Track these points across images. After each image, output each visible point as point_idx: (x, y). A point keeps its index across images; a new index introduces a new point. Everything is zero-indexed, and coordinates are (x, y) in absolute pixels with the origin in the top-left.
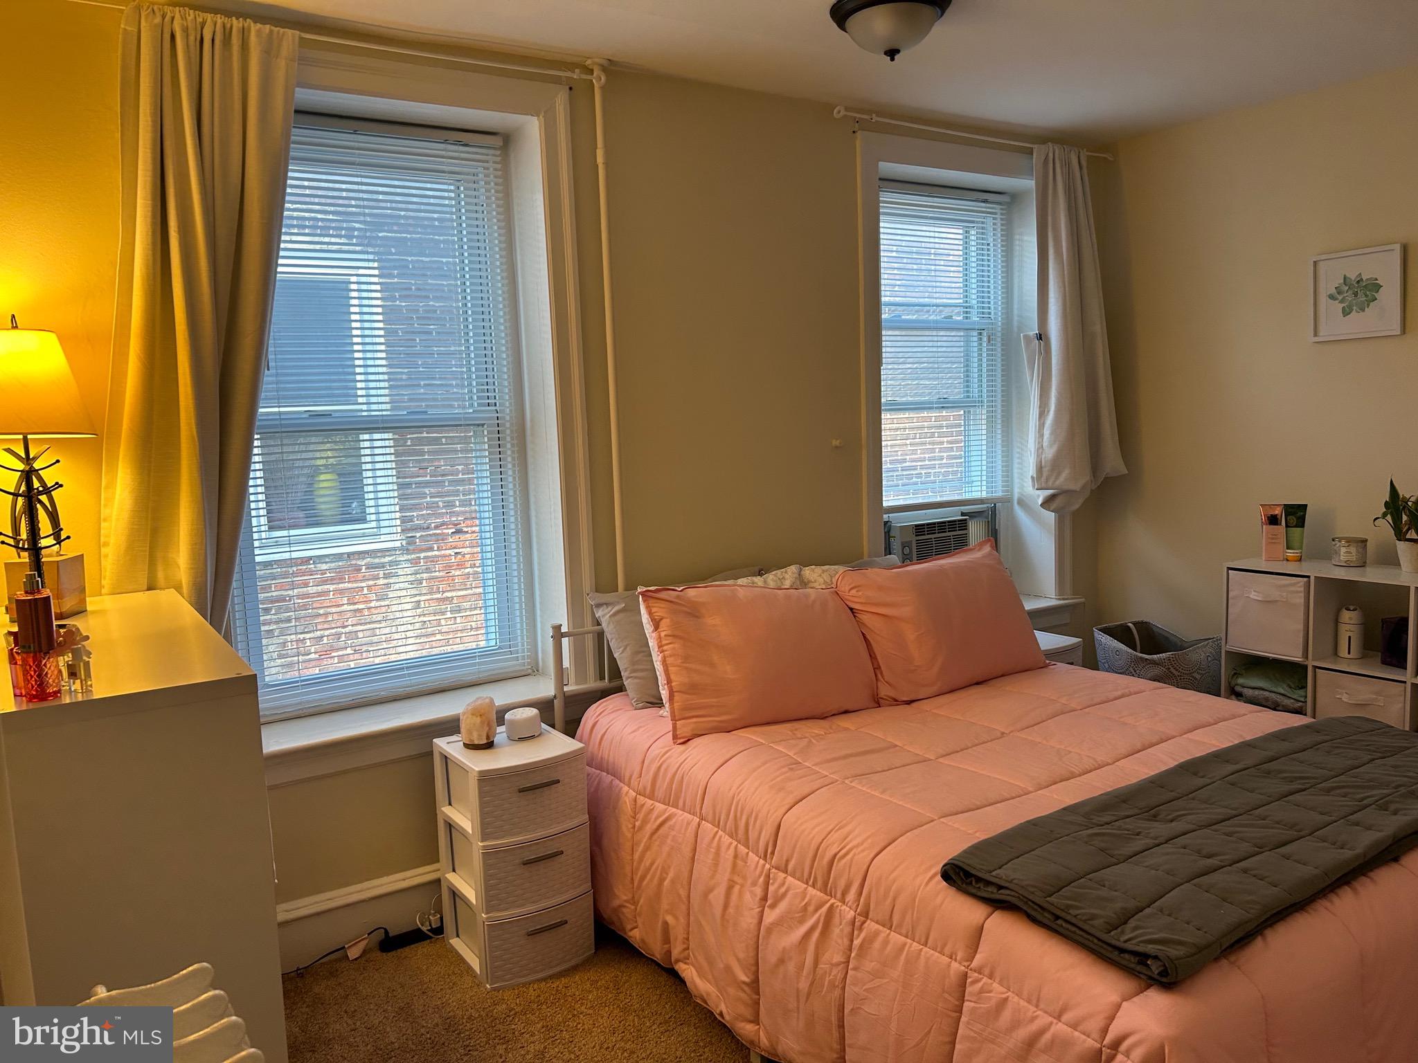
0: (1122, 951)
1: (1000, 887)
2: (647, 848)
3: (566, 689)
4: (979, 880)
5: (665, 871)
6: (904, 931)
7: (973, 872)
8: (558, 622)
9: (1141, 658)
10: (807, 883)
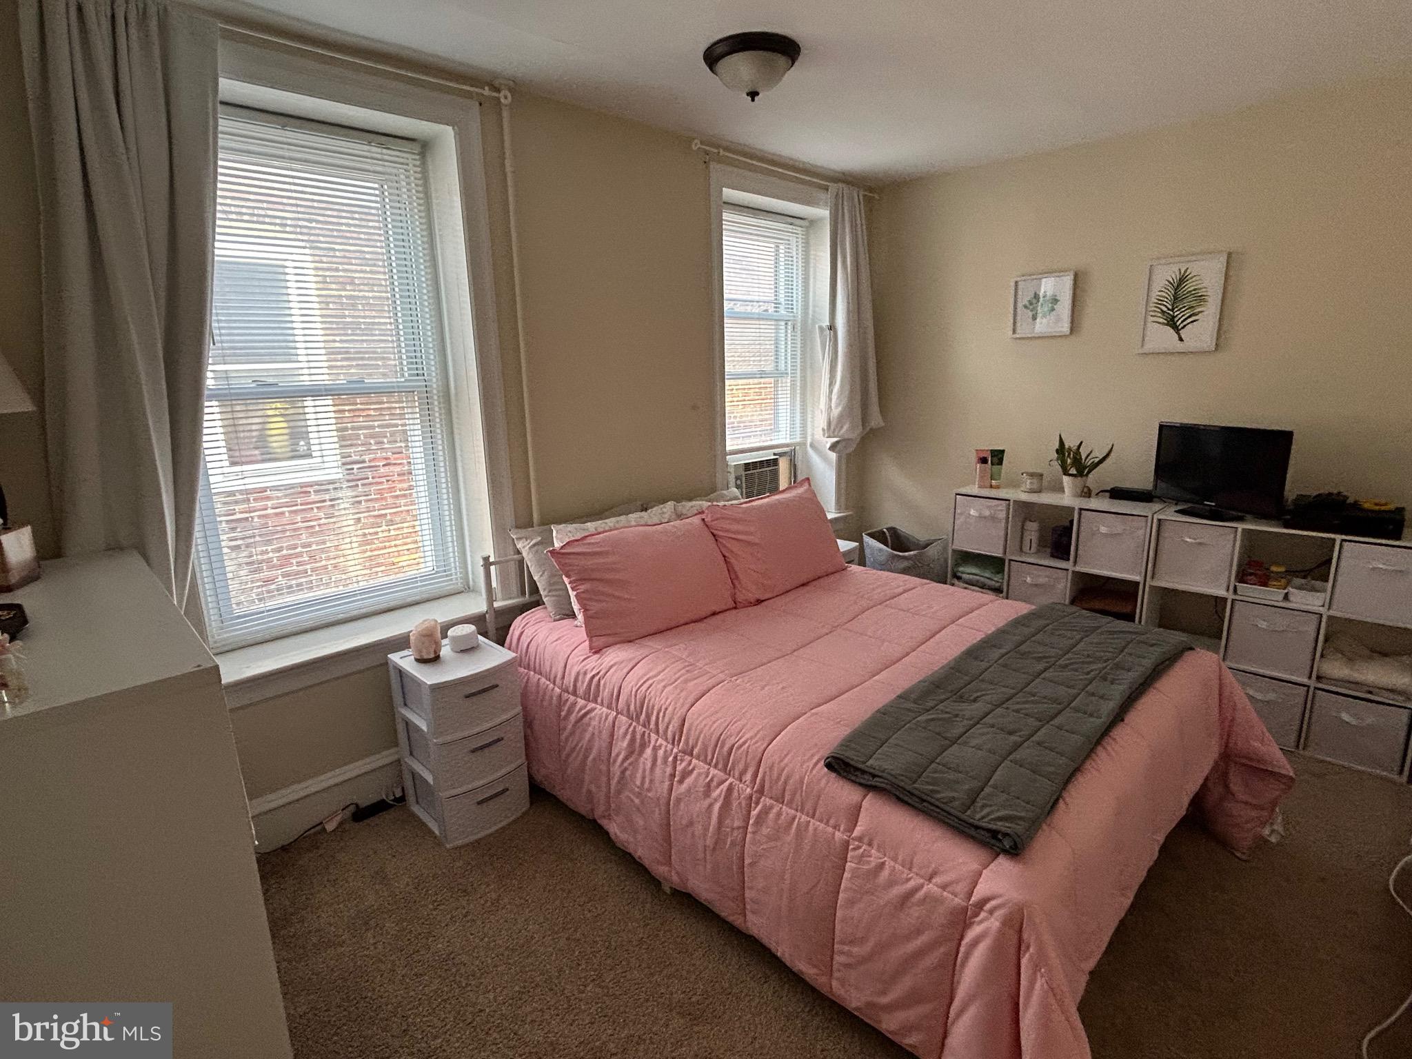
0: (977, 827)
1: (874, 776)
2: (572, 733)
3: (496, 605)
4: (857, 769)
5: (589, 749)
6: (795, 807)
7: (852, 763)
8: (485, 554)
9: (896, 555)
10: (710, 764)
